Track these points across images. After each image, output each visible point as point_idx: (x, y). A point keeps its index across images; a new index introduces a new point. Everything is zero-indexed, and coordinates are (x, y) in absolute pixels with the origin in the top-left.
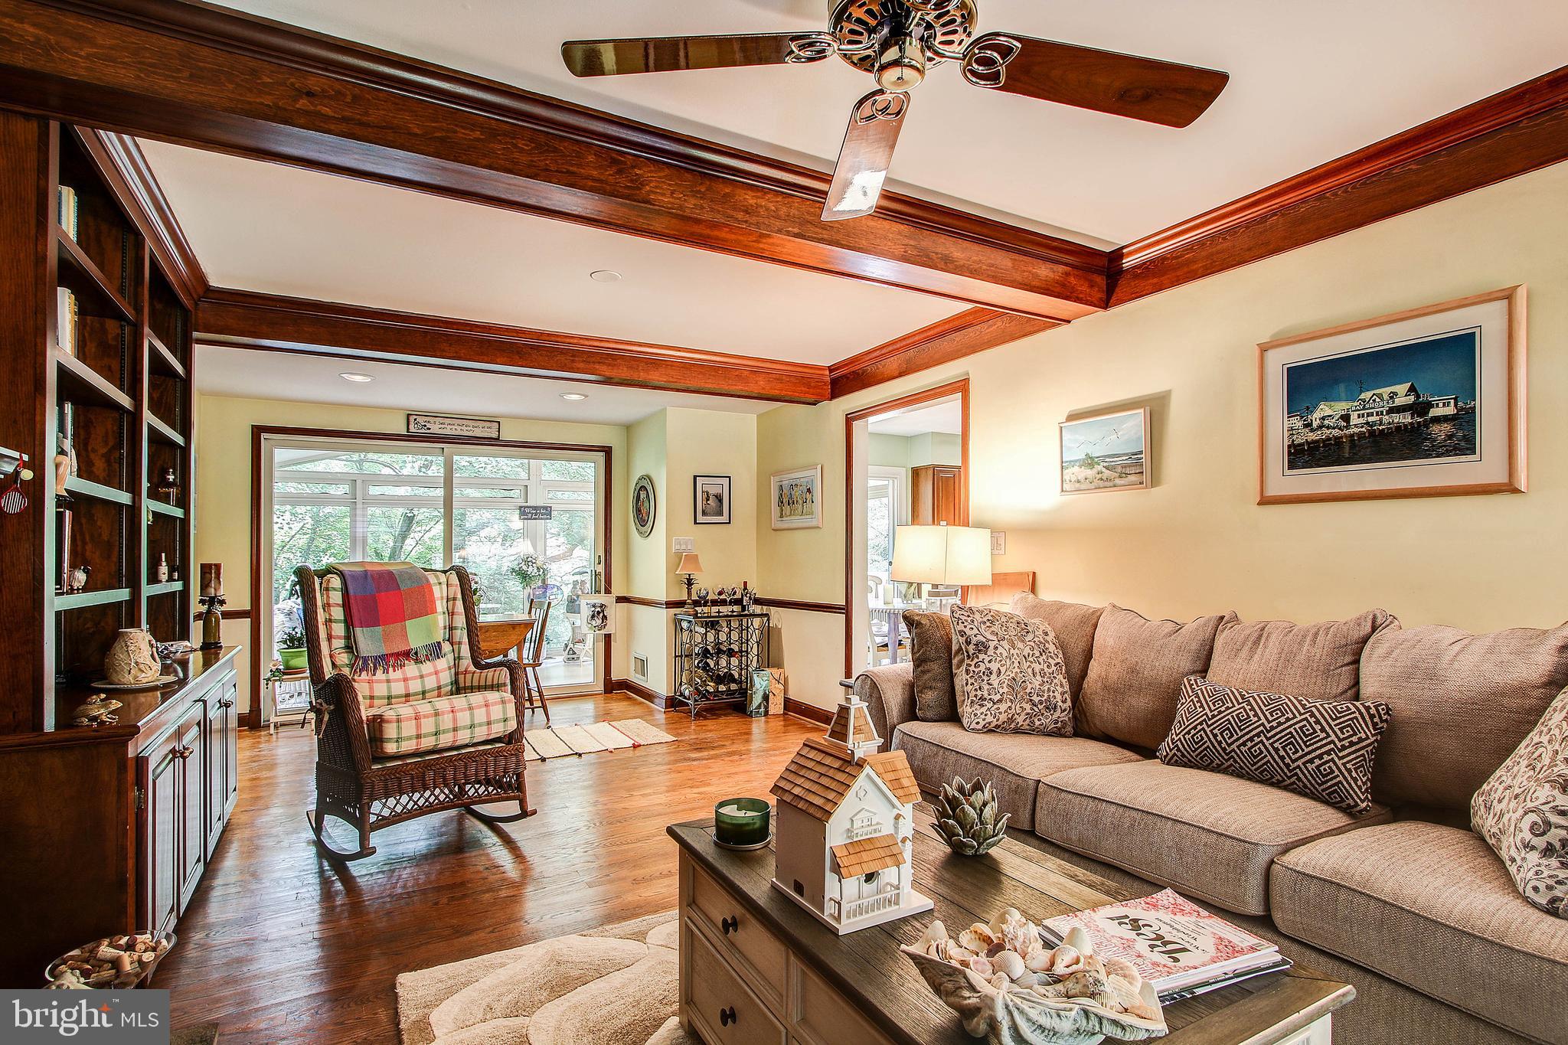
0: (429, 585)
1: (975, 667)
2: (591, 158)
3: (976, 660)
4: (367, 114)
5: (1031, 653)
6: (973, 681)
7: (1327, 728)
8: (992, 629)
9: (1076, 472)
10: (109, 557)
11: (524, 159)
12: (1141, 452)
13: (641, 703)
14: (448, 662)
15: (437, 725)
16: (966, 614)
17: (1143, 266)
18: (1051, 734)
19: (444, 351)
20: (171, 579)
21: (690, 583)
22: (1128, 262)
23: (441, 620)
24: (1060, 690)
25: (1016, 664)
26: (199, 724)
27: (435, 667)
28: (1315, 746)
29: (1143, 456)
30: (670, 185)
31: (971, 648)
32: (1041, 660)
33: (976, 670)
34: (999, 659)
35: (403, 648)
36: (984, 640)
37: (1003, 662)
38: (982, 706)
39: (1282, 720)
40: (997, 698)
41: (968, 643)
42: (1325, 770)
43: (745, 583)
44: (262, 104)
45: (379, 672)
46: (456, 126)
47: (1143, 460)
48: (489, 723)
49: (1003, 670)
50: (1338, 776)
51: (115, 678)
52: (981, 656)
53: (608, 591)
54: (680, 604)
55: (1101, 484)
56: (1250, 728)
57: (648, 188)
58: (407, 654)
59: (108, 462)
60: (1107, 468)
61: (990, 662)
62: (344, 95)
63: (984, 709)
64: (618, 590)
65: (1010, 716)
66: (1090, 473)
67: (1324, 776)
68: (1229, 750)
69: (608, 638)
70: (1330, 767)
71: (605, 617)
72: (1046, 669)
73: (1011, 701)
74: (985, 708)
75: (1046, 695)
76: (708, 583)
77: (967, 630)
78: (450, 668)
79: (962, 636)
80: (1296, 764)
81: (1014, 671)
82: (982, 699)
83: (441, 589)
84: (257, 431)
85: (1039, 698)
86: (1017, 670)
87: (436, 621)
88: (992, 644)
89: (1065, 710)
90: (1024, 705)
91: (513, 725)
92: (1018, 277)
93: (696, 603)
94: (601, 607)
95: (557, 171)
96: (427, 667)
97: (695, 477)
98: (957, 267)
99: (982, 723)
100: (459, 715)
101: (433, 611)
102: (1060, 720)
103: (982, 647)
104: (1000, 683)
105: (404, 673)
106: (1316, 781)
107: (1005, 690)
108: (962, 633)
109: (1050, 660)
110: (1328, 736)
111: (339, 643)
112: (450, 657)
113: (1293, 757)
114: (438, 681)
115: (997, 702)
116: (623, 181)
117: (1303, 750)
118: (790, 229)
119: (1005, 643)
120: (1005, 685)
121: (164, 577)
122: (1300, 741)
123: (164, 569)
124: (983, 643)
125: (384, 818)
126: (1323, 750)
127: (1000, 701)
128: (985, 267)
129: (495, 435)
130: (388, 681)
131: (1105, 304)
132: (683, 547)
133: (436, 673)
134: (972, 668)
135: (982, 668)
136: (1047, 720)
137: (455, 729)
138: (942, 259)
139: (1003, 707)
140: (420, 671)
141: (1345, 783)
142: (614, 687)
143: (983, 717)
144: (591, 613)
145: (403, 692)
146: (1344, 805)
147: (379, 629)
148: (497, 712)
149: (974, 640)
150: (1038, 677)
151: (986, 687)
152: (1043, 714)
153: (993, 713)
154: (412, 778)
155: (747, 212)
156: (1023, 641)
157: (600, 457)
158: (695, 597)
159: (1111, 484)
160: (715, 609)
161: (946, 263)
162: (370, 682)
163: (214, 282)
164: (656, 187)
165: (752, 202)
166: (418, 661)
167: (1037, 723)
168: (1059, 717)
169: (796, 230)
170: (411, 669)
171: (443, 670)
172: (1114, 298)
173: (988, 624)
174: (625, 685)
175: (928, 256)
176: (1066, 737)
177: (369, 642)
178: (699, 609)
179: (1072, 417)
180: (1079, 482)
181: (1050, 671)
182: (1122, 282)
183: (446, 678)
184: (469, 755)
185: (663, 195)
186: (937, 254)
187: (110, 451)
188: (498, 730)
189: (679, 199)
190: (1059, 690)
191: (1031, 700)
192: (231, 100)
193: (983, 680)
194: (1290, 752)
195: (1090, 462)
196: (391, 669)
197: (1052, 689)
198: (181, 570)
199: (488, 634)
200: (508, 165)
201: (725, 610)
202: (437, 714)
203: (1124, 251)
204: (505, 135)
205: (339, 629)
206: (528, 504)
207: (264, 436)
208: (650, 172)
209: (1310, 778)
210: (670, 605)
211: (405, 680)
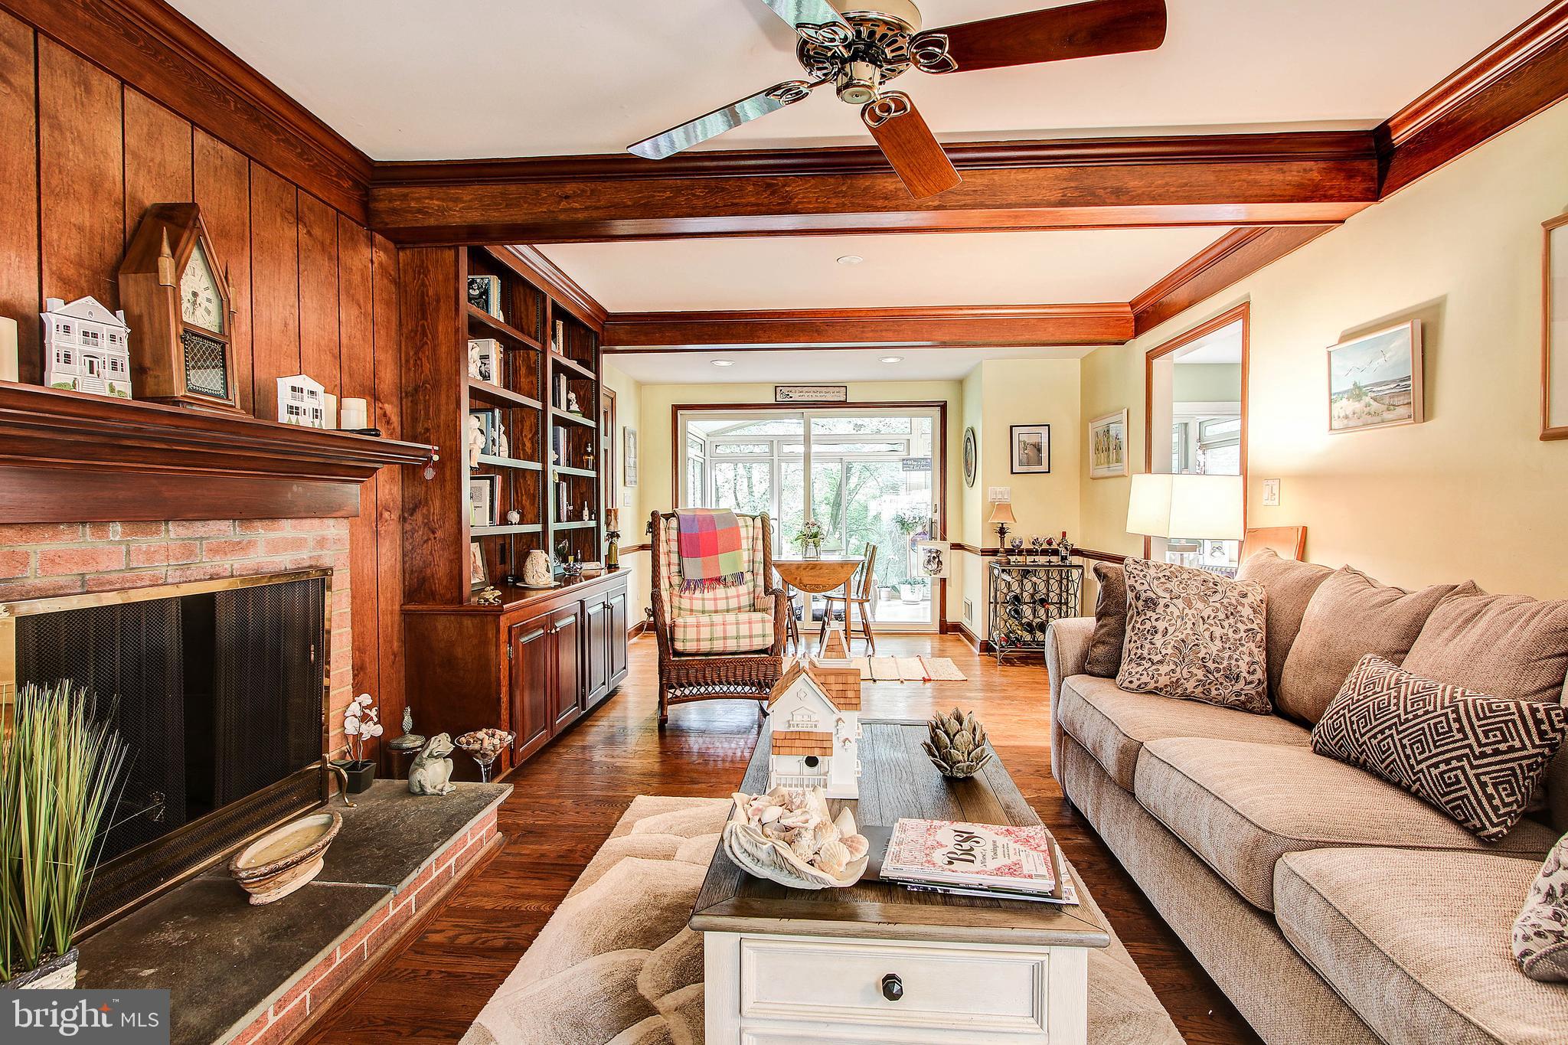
0: (738, 528)
1: (1141, 624)
2: (750, 188)
3: (1143, 617)
4: (599, 201)
5: (1213, 615)
6: (1136, 638)
7: (1468, 729)
8: (1167, 586)
9: (1345, 406)
10: (534, 504)
11: (700, 203)
12: (1408, 378)
13: (967, 645)
14: (748, 589)
15: (712, 633)
16: (1140, 568)
17: (1415, 140)
18: (1232, 707)
19: (760, 337)
20: (590, 519)
21: (1002, 531)
22: (1400, 137)
23: (745, 556)
24: (1247, 659)
25: (1189, 625)
26: (576, 615)
27: (738, 591)
28: (1445, 748)
29: (1411, 382)
30: (815, 193)
31: (1140, 603)
32: (1226, 624)
33: (1141, 628)
34: (1168, 618)
35: (714, 575)
36: (1154, 596)
37: (1173, 622)
38: (1139, 665)
39: (1420, 712)
40: (1156, 658)
41: (1138, 598)
42: (1450, 778)
43: (1064, 534)
44: (542, 212)
45: (697, 592)
46: (655, 192)
47: (1411, 388)
48: (751, 637)
49: (1171, 630)
50: (1464, 788)
51: (527, 580)
52: (1149, 614)
53: (943, 538)
54: (994, 552)
55: (1370, 419)
56: (1385, 718)
57: (796, 200)
58: (718, 580)
59: (532, 442)
60: (1375, 399)
61: (1157, 620)
62: (586, 192)
63: (1140, 669)
64: (952, 537)
65: (1174, 680)
66: (1357, 406)
67: (1448, 785)
68: (1361, 741)
69: (943, 581)
70: (1456, 776)
71: (940, 562)
72: (1231, 634)
73: (1175, 663)
74: (1142, 668)
75: (1225, 663)
76: (1022, 532)
77: (1137, 586)
78: (749, 593)
79: (1132, 591)
80: (1420, 767)
81: (1185, 632)
82: (1141, 658)
83: (747, 531)
84: (676, 408)
85: (1216, 665)
86: (1189, 631)
87: (741, 556)
88: (1162, 602)
89: (1251, 682)
90: (1195, 671)
91: (770, 641)
92: (1226, 191)
93: (1010, 552)
94: (937, 552)
95: (724, 206)
96: (732, 591)
97: (1011, 427)
98: (1133, 198)
99: (1136, 683)
100: (728, 627)
101: (739, 547)
102: (1243, 692)
103: (1151, 603)
104: (1164, 644)
105: (715, 595)
106: (1438, 790)
107: (1170, 651)
108: (1133, 588)
109: (1239, 625)
110: (1466, 737)
111: (675, 569)
112: (751, 584)
113: (1419, 758)
114: (739, 603)
115: (1158, 662)
116: (775, 200)
117: (1430, 751)
118: (930, 203)
119: (1179, 602)
120: (1169, 646)
121: (586, 518)
122: (1430, 740)
123: (586, 512)
124: (1152, 599)
125: (677, 697)
126: (1454, 754)
127: (1161, 662)
128: (1172, 189)
129: (843, 399)
130: (703, 599)
131: (1374, 194)
132: (1000, 496)
133: (738, 596)
134: (1138, 626)
135: (1148, 625)
136: (1228, 691)
137: (725, 638)
138: (1112, 193)
139: (1164, 669)
140: (726, 594)
141: (1472, 798)
142: (948, 628)
143: (1138, 676)
144: (927, 558)
145: (713, 608)
146: (1469, 825)
147: (699, 559)
148: (757, 629)
149: (1143, 596)
150: (1218, 642)
151: (1147, 646)
152: (1221, 684)
153: (1150, 673)
154: (697, 671)
155: (886, 198)
156: (1205, 601)
157: (936, 412)
158: (1008, 546)
159: (1378, 419)
160: (1030, 559)
161: (1118, 196)
162: (691, 599)
163: (610, 310)
164: (803, 198)
165: (892, 187)
166: (725, 586)
167: (1214, 692)
168: (1242, 689)
169: (936, 203)
170: (720, 591)
171: (743, 595)
172: (1385, 185)
173: (1163, 580)
174: (957, 628)
175: (1093, 194)
176: (1254, 713)
177: (694, 568)
178: (1012, 558)
179: (1345, 337)
180: (1346, 417)
181: (1237, 637)
182: (1395, 163)
183: (745, 601)
184: (739, 661)
185: (809, 203)
186: (1105, 188)
187: (533, 436)
188: (758, 643)
189: (823, 202)
190: (1249, 660)
191: (1205, 666)
192: (526, 214)
193: (1146, 639)
194: (1416, 752)
195: (1357, 392)
196: (706, 590)
197: (1235, 657)
198: (595, 513)
199: (821, 571)
200: (689, 211)
201: (1042, 560)
202: (712, 625)
203: (1390, 124)
204: (687, 189)
205: (674, 558)
206: (910, 457)
207: (680, 412)
208: (798, 186)
209: (1432, 785)
210: (985, 552)
211: (715, 599)
